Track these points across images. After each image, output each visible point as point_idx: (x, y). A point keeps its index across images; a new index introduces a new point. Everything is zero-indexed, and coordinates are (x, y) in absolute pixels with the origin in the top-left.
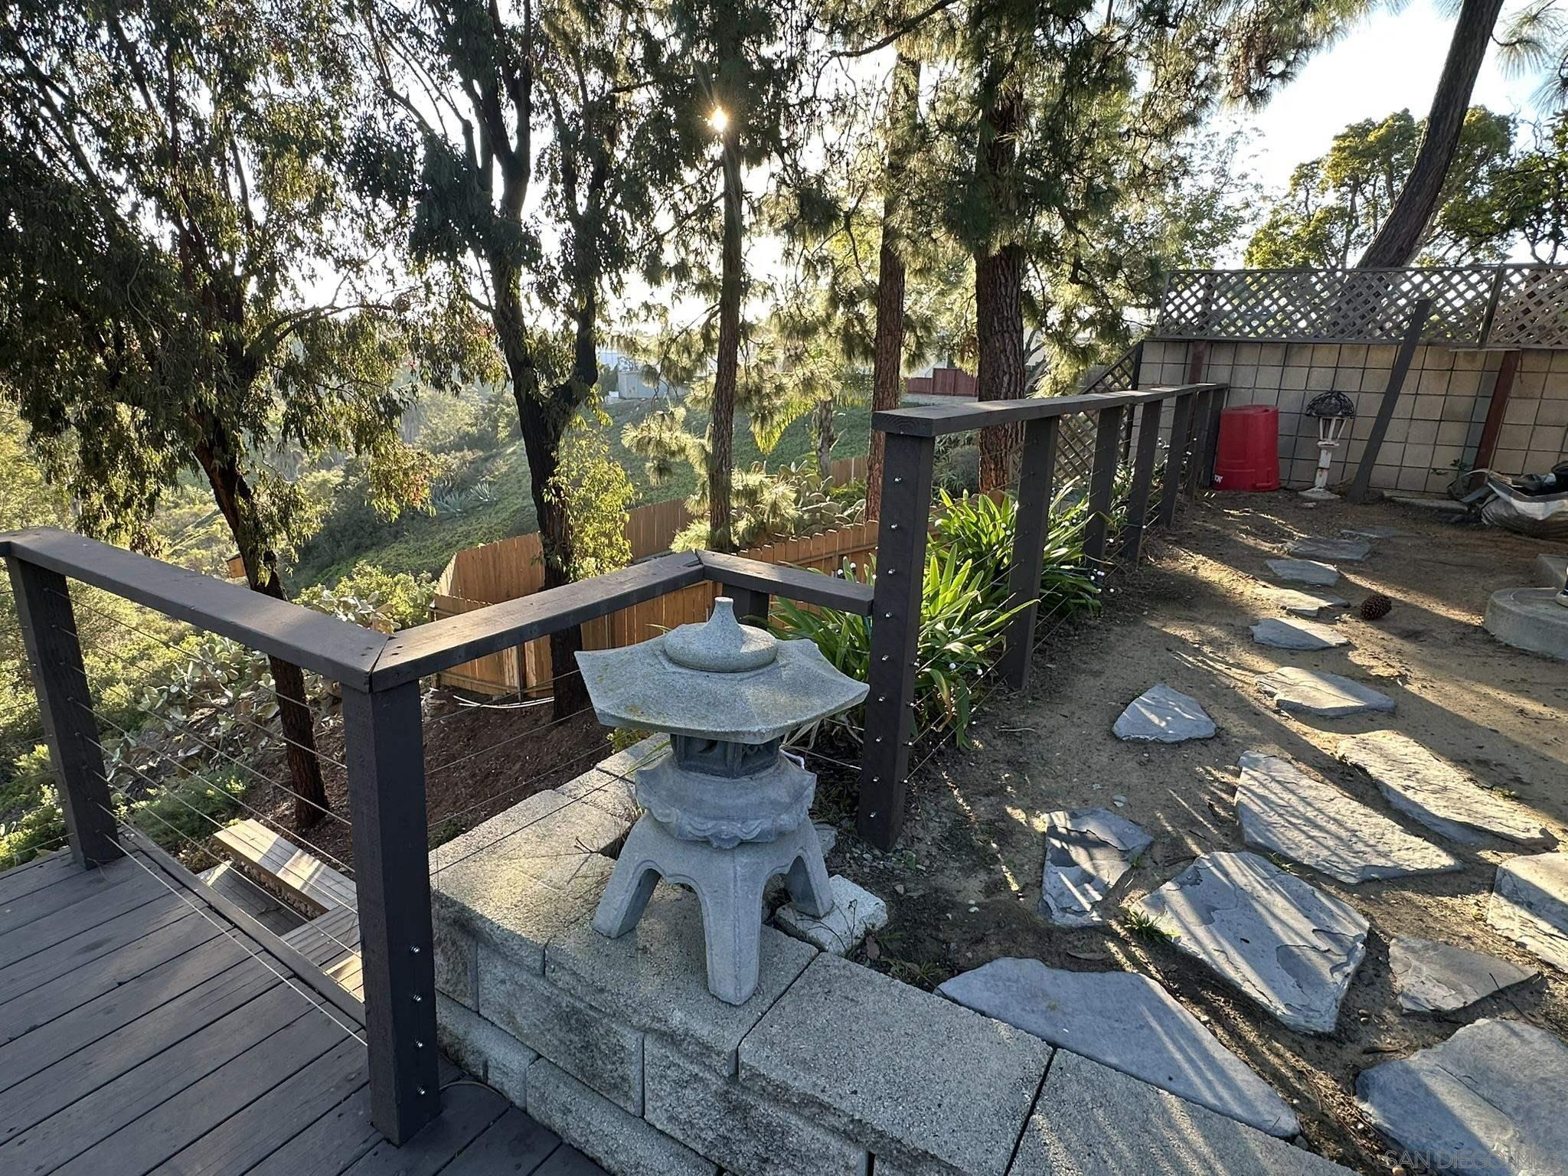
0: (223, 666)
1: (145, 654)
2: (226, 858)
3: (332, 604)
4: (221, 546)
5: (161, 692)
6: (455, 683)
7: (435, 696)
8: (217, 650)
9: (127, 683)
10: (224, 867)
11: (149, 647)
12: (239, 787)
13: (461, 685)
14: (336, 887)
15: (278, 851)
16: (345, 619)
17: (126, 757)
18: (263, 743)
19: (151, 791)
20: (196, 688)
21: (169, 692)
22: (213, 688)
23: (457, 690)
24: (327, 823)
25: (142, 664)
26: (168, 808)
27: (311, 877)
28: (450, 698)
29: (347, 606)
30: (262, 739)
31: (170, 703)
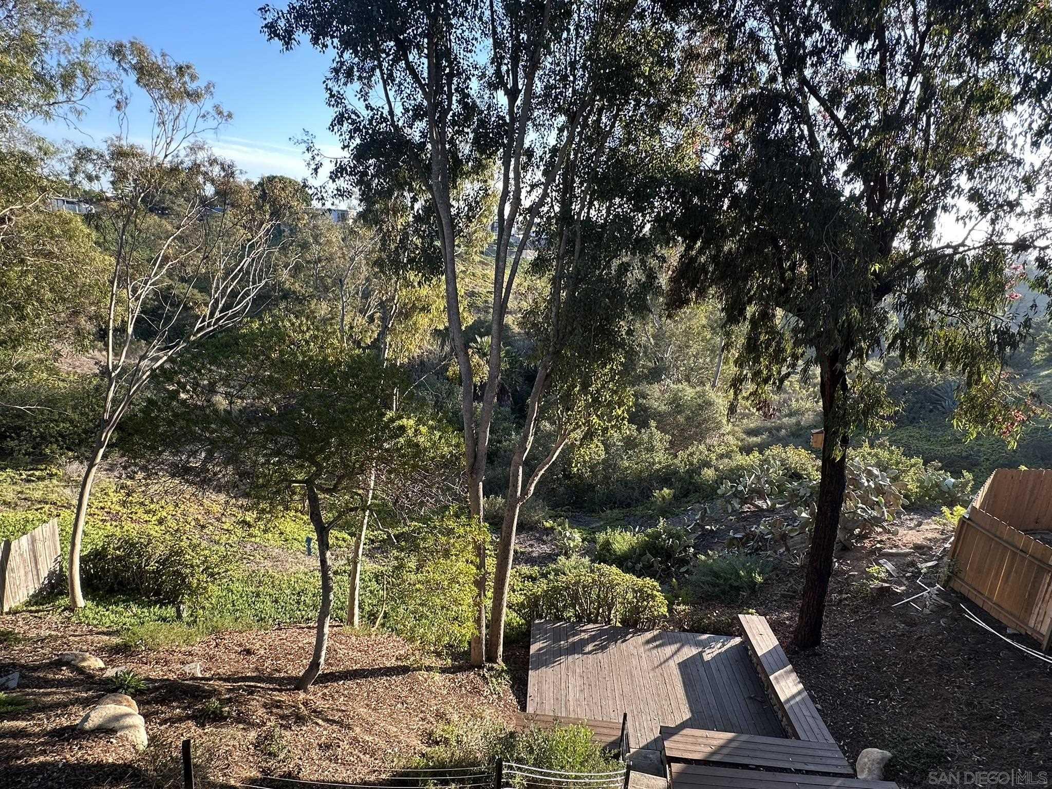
0: (770, 483)
1: (728, 455)
2: (740, 635)
3: (859, 469)
4: (787, 396)
5: (732, 487)
6: (962, 590)
7: (940, 593)
8: (771, 471)
9: (717, 469)
10: (738, 640)
11: (732, 451)
12: (759, 579)
13: (970, 596)
14: (810, 720)
15: (775, 656)
16: (866, 484)
17: (702, 518)
18: (781, 551)
19: (710, 552)
20: (752, 491)
21: (736, 488)
22: (761, 494)
23: (966, 600)
24: (816, 654)
25: (726, 460)
26: (715, 569)
27: (793, 697)
28: (956, 605)
29: (870, 474)
30: (781, 547)
31: (735, 495)
